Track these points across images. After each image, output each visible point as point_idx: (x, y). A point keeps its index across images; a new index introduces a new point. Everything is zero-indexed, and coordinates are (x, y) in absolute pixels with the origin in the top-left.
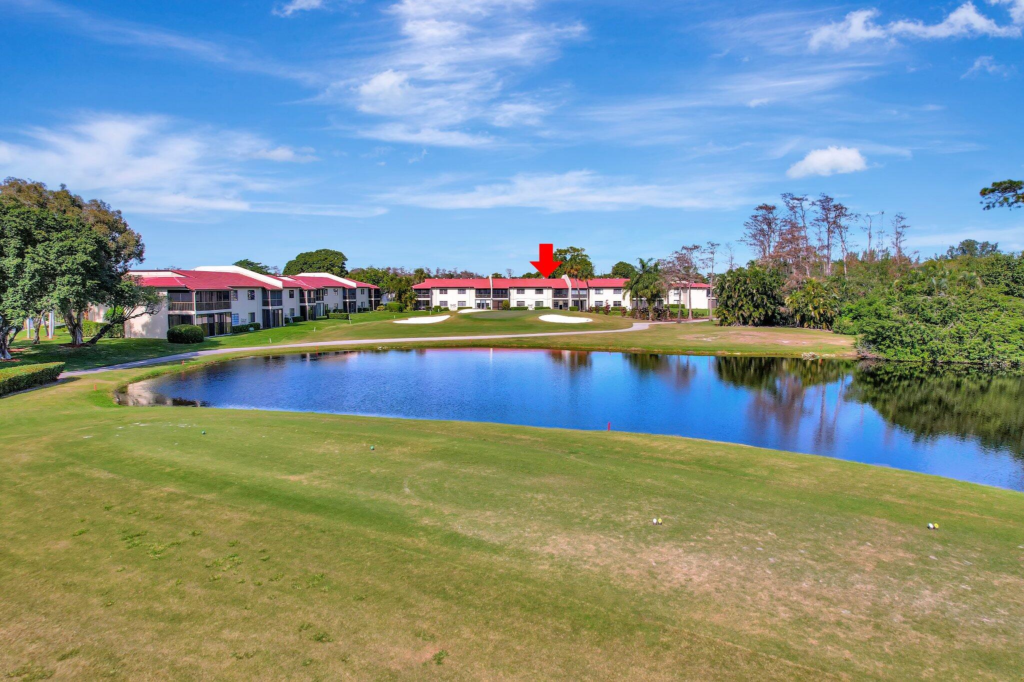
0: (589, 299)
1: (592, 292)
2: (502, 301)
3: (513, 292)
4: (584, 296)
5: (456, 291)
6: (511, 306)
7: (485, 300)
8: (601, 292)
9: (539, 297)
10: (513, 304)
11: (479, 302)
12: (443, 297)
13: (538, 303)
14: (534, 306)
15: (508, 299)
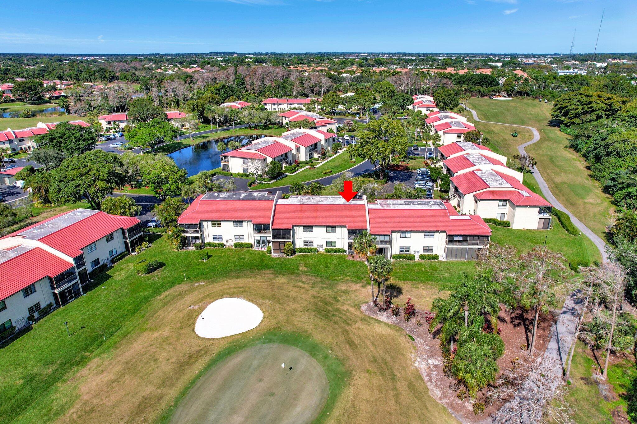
0: (391, 246)
1: (396, 236)
2: (284, 243)
3: (299, 231)
4: (386, 243)
5: (232, 224)
6: (297, 247)
7: (266, 237)
8: (409, 235)
9: (331, 236)
10: (299, 244)
11: (259, 238)
12: (216, 231)
13: (329, 243)
14: (325, 246)
15: (291, 240)
